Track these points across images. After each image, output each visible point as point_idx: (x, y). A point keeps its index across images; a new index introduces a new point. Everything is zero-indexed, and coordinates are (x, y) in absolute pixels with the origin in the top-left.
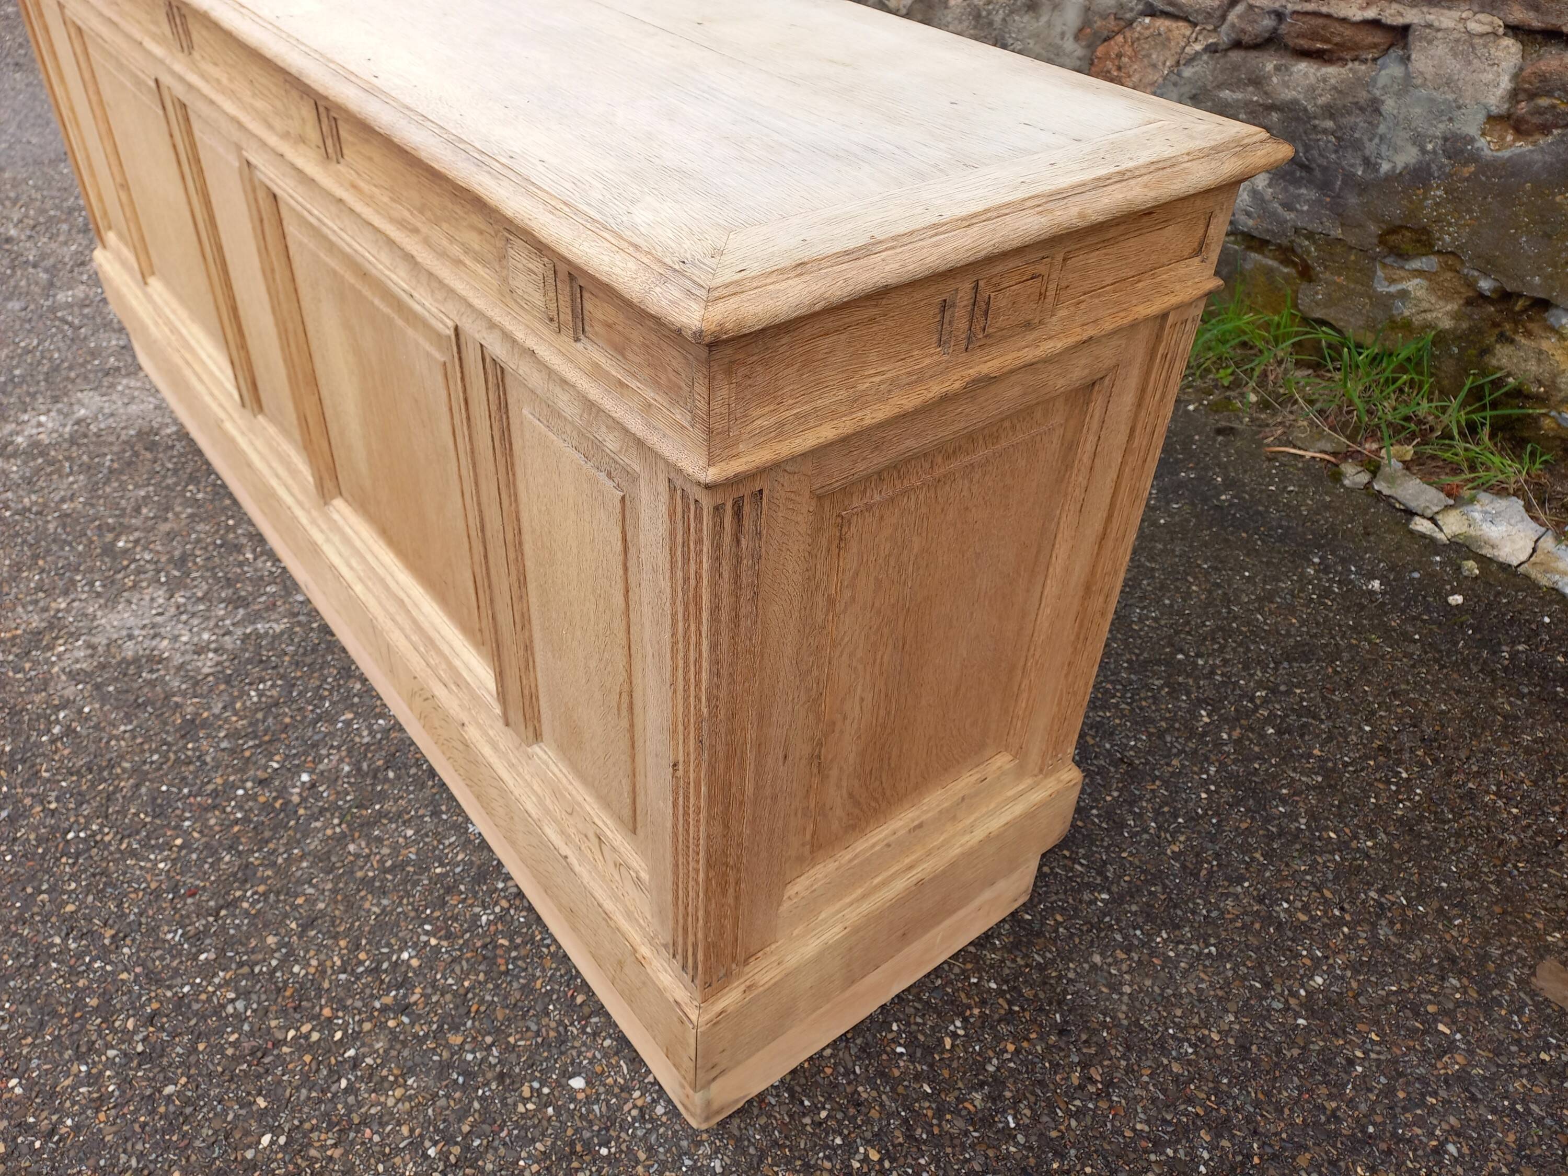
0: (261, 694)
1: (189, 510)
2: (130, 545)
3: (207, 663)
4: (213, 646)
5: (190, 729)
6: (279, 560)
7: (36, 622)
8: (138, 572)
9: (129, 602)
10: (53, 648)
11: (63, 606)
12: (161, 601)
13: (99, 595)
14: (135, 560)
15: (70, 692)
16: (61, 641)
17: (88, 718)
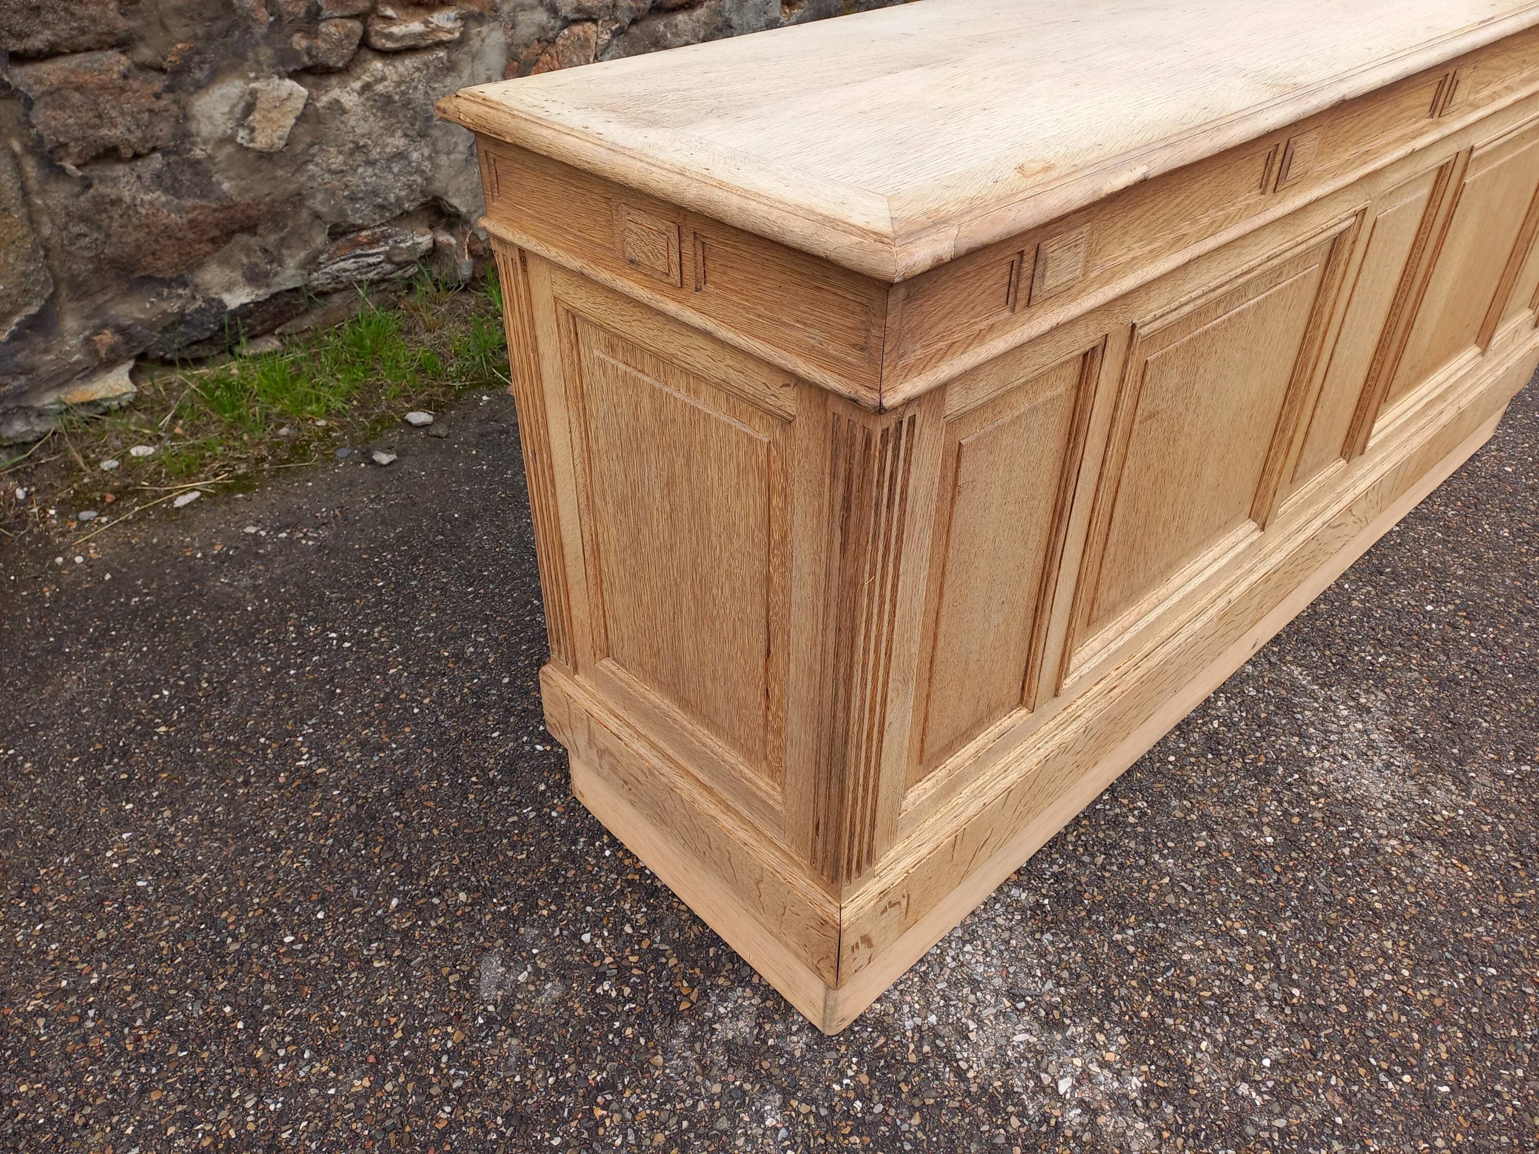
0: (1377, 655)
1: (1174, 803)
2: (1266, 830)
3: (1376, 700)
4: (1352, 703)
5: (1448, 683)
7: (1431, 854)
8: (1299, 800)
9: (1347, 789)
10: (1450, 818)
11: (1393, 842)
12: (1327, 764)
13: (1357, 819)
14: (1285, 812)
15: (1486, 780)
16: (1438, 818)
17: (1497, 752)
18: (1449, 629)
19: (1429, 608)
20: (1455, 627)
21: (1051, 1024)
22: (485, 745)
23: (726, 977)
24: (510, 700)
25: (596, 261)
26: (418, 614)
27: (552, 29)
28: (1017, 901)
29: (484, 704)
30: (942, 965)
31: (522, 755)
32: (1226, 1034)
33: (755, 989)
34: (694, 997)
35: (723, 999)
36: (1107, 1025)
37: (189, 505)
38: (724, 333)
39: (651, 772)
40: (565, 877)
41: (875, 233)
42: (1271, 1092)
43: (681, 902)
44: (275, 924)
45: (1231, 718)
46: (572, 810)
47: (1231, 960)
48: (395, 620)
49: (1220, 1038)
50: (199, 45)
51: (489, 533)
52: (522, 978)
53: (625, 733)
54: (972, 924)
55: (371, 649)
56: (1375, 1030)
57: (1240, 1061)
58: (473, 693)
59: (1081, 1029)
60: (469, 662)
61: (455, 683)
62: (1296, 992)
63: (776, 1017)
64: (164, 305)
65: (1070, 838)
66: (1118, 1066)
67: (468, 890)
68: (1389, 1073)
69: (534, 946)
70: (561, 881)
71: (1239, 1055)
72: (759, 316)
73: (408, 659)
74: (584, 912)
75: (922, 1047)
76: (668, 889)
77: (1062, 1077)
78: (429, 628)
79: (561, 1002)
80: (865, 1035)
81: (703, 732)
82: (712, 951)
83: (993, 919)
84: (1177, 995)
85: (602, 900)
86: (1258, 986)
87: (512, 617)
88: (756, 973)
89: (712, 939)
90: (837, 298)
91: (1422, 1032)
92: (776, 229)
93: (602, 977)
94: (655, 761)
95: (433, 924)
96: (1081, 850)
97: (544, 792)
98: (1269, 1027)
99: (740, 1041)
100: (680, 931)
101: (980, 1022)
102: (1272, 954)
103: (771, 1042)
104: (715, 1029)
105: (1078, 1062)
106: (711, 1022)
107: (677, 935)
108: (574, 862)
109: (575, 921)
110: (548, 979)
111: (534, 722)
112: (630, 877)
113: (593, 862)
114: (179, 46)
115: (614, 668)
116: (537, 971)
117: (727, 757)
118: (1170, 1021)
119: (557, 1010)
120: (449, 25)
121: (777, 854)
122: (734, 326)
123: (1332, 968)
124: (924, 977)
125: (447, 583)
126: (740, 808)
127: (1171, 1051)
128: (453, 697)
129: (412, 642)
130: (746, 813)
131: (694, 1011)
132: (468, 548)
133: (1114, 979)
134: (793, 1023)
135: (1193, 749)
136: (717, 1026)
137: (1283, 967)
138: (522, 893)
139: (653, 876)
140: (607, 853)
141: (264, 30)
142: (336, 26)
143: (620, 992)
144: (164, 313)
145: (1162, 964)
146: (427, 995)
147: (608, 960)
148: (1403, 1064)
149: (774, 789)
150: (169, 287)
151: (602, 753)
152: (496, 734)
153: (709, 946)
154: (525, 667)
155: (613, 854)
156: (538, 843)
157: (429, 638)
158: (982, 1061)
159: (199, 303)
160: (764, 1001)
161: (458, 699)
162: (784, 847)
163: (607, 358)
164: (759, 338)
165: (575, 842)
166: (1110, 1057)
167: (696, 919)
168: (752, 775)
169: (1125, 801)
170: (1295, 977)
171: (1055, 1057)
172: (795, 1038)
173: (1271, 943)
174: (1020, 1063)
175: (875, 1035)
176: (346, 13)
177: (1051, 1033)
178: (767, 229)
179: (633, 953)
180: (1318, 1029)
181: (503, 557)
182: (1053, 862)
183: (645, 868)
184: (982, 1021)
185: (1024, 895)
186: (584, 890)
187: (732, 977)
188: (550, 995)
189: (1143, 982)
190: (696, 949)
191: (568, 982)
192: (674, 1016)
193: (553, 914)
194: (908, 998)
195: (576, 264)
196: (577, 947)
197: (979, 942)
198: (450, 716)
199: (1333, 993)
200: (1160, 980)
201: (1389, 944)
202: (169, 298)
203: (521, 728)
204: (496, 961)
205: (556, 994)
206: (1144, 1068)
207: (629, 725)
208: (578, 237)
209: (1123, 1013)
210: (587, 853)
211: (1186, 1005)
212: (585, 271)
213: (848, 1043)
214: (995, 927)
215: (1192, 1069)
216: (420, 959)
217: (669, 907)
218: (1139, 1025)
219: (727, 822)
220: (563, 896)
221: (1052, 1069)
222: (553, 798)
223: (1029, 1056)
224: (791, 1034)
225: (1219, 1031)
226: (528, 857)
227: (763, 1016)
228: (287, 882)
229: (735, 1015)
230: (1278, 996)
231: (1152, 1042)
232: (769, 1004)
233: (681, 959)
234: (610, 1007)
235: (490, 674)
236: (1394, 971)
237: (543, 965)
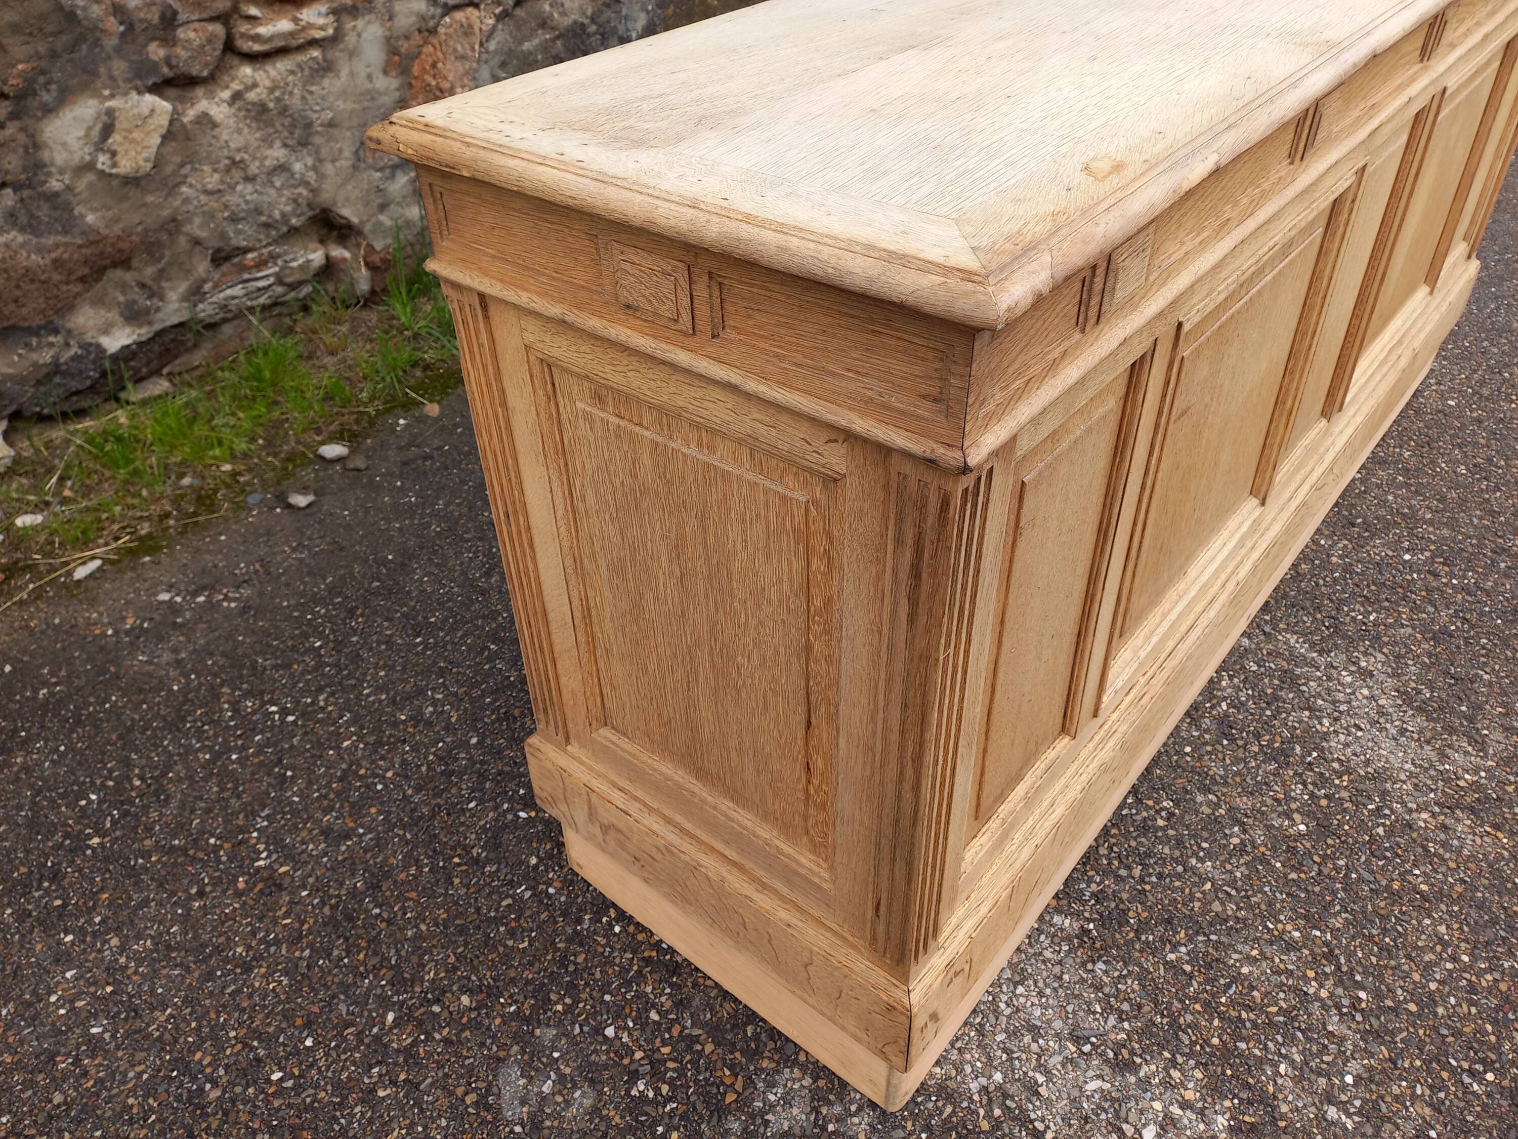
0: (1367, 614)
1: (1200, 798)
2: (1297, 817)
3: (1375, 662)
4: (1353, 668)
5: (1441, 636)
6: (1211, 681)
7: (1463, 824)
8: (1323, 779)
9: (1367, 763)
10: (1474, 782)
11: (1425, 815)
12: (1342, 738)
13: (1384, 794)
14: (1312, 795)
15: (1498, 735)
16: (1462, 783)
17: (1503, 705)
18: (1430, 578)
19: (1407, 557)
20: (1436, 575)
21: (1123, 1066)
22: (462, 819)
23: (770, 1058)
24: (482, 763)
25: (579, 306)
26: (365, 675)
27: (433, 17)
28: (1062, 930)
29: (454, 771)
30: (997, 1013)
31: (506, 826)
32: (1302, 1053)
33: (803, 1068)
34: (739, 1086)
35: (771, 1085)
36: (1180, 1059)
37: (91, 576)
38: (753, 385)
39: (668, 849)
40: (576, 964)
41: (959, 270)
42: (1360, 1113)
43: (706, 977)
44: (258, 1060)
45: (1238, 698)
46: (571, 882)
47: (1290, 967)
48: (340, 683)
49: (1298, 1058)
50: (43, 64)
51: (428, 574)
52: (547, 1088)
53: (633, 808)
54: (1020, 962)
55: (318, 721)
56: (1449, 1027)
57: (1322, 1081)
58: (440, 759)
59: (1153, 1067)
60: (429, 724)
61: (418, 751)
62: (1362, 995)
63: (832, 1097)
64: (34, 356)
65: (1103, 851)
66: (1200, 1105)
67: (470, 992)
68: (1472, 1073)
69: (554, 1049)
70: (571, 968)
71: (1319, 1074)
72: (796, 364)
73: (362, 727)
74: (603, 1002)
75: (992, 1110)
76: (690, 964)
77: (1145, 1126)
78: (379, 689)
79: (595, 1111)
80: (930, 1105)
81: (726, 805)
82: (750, 1030)
83: (1040, 954)
84: (1244, 1015)
85: (620, 986)
86: (1324, 994)
87: (469, 667)
88: (801, 1049)
89: (748, 1016)
90: (901, 343)
91: (1495, 1022)
92: (830, 271)
93: (635, 1075)
94: (672, 837)
95: (437, 1036)
96: (1116, 863)
97: (536, 867)
98: (1343, 1039)
99: (797, 1131)
100: (711, 1010)
101: (1047, 1073)
102: (1330, 956)
103: (831, 1128)
104: (768, 1121)
105: (1157, 1105)
106: (762, 1113)
107: (708, 1016)
108: (581, 944)
109: (594, 1014)
110: (575, 1087)
111: (512, 785)
112: (646, 954)
113: (604, 942)
114: (20, 67)
115: (614, 738)
116: (562, 1079)
117: (759, 831)
118: (1242, 1045)
119: (591, 1120)
120: (321, 21)
121: (828, 935)
122: (764, 377)
123: (1393, 963)
124: (981, 1032)
125: (391, 636)
126: (778, 885)
127: (1251, 1080)
128: (418, 767)
129: (364, 707)
130: (785, 891)
131: (742, 1103)
132: (409, 592)
133: (1177, 1005)
134: (851, 1102)
135: (1207, 736)
136: (770, 1117)
137: (1345, 969)
138: (530, 988)
139: (672, 951)
140: (617, 929)
141: (114, 41)
142: (195, 30)
143: (657, 1091)
144: (35, 365)
145: (1222, 981)
146: (444, 1122)
147: (638, 1055)
148: (1483, 1061)
149: (818, 865)
150: (38, 335)
151: (606, 829)
152: (472, 805)
153: (746, 1024)
154: (493, 723)
155: (624, 930)
156: (539, 927)
157: (381, 701)
158: (1058, 1119)
159: (74, 350)
160: (815, 1081)
161: (424, 769)
162: (834, 926)
163: (594, 411)
164: (798, 389)
165: (579, 921)
166: (1190, 1095)
167: (726, 995)
168: (790, 851)
169: (1150, 803)
170: (1358, 978)
171: (1133, 1103)
172: (856, 1120)
173: (1326, 944)
174: (1098, 1115)
175: (940, 1104)
176: (205, 15)
177: (1123, 1076)
178: (818, 272)
179: (664, 1043)
180: (1392, 1033)
181: (449, 600)
182: (1090, 881)
183: (661, 941)
184: (1049, 1072)
185: (1067, 922)
186: (598, 975)
187: (776, 1057)
188: (581, 1105)
189: (1206, 1004)
190: (732, 1030)
191: (599, 1087)
192: (720, 1111)
193: (568, 1009)
194: (968, 1057)
195: (555, 310)
196: (602, 1044)
197: (1031, 982)
198: (418, 789)
199: (1399, 992)
200: (1223, 1000)
201: (1442, 929)
202: (39, 347)
203: (499, 795)
204: (515, 1072)
205: (588, 1102)
206: (1227, 1103)
207: (636, 799)
208: (554, 278)
209: (1193, 1043)
210: (595, 932)
211: (1255, 1026)
212: (567, 318)
213: (915, 1117)
214: (1044, 962)
215: (1275, 1098)
216: (429, 1080)
217: (695, 985)
218: (1212, 1054)
219: (764, 901)
220: (576, 986)
221: (1133, 1117)
222: (547, 871)
223: (1106, 1105)
224: (852, 1116)
225: (1294, 1050)
226: (530, 945)
227: (817, 1098)
228: (264, 1007)
229: (787, 1101)
230: (1346, 1002)
231: (1229, 1072)
232: (821, 1083)
233: (717, 1044)
234: (648, 1109)
235: (455, 735)
236: (1454, 959)
237: (568, 1071)
